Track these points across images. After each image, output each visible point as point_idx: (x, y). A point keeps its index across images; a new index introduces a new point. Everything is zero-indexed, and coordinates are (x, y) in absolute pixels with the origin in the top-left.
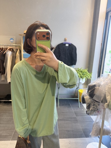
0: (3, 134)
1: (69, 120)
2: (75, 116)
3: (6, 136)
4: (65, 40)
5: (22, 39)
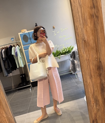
1: (71, 89)
2: (76, 84)
3: (23, 111)
4: (54, 28)
5: (20, 36)
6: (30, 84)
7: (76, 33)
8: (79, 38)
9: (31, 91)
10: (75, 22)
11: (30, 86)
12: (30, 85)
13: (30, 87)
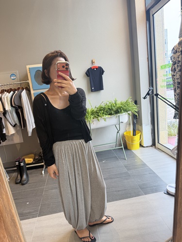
0: (24, 212)
1: (118, 178)
2: (125, 170)
5: (28, 72)
6: (43, 162)
12: (43, 164)
13: (43, 167)
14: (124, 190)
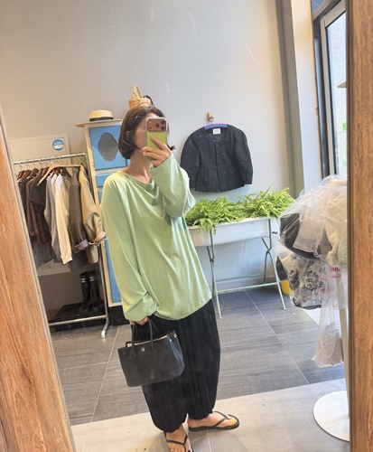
0: (70, 410)
2: (271, 333)
3: (75, 413)
5: (87, 135)
6: (104, 314)
7: (355, 153)
8: (361, 173)
9: (104, 340)
10: (356, 111)
11: (104, 320)
13: (104, 324)
14: (267, 373)
